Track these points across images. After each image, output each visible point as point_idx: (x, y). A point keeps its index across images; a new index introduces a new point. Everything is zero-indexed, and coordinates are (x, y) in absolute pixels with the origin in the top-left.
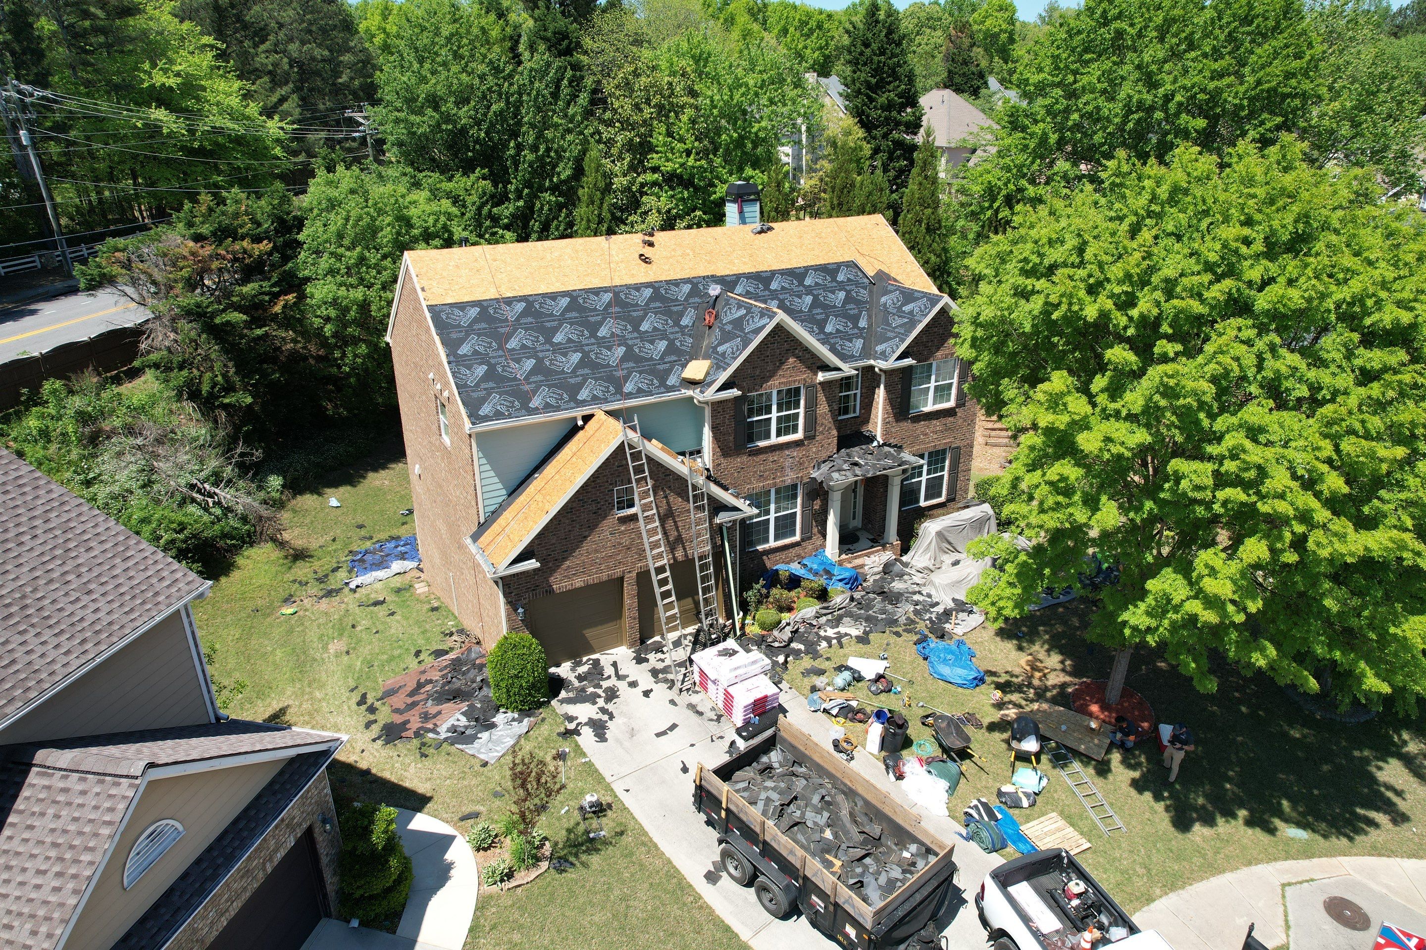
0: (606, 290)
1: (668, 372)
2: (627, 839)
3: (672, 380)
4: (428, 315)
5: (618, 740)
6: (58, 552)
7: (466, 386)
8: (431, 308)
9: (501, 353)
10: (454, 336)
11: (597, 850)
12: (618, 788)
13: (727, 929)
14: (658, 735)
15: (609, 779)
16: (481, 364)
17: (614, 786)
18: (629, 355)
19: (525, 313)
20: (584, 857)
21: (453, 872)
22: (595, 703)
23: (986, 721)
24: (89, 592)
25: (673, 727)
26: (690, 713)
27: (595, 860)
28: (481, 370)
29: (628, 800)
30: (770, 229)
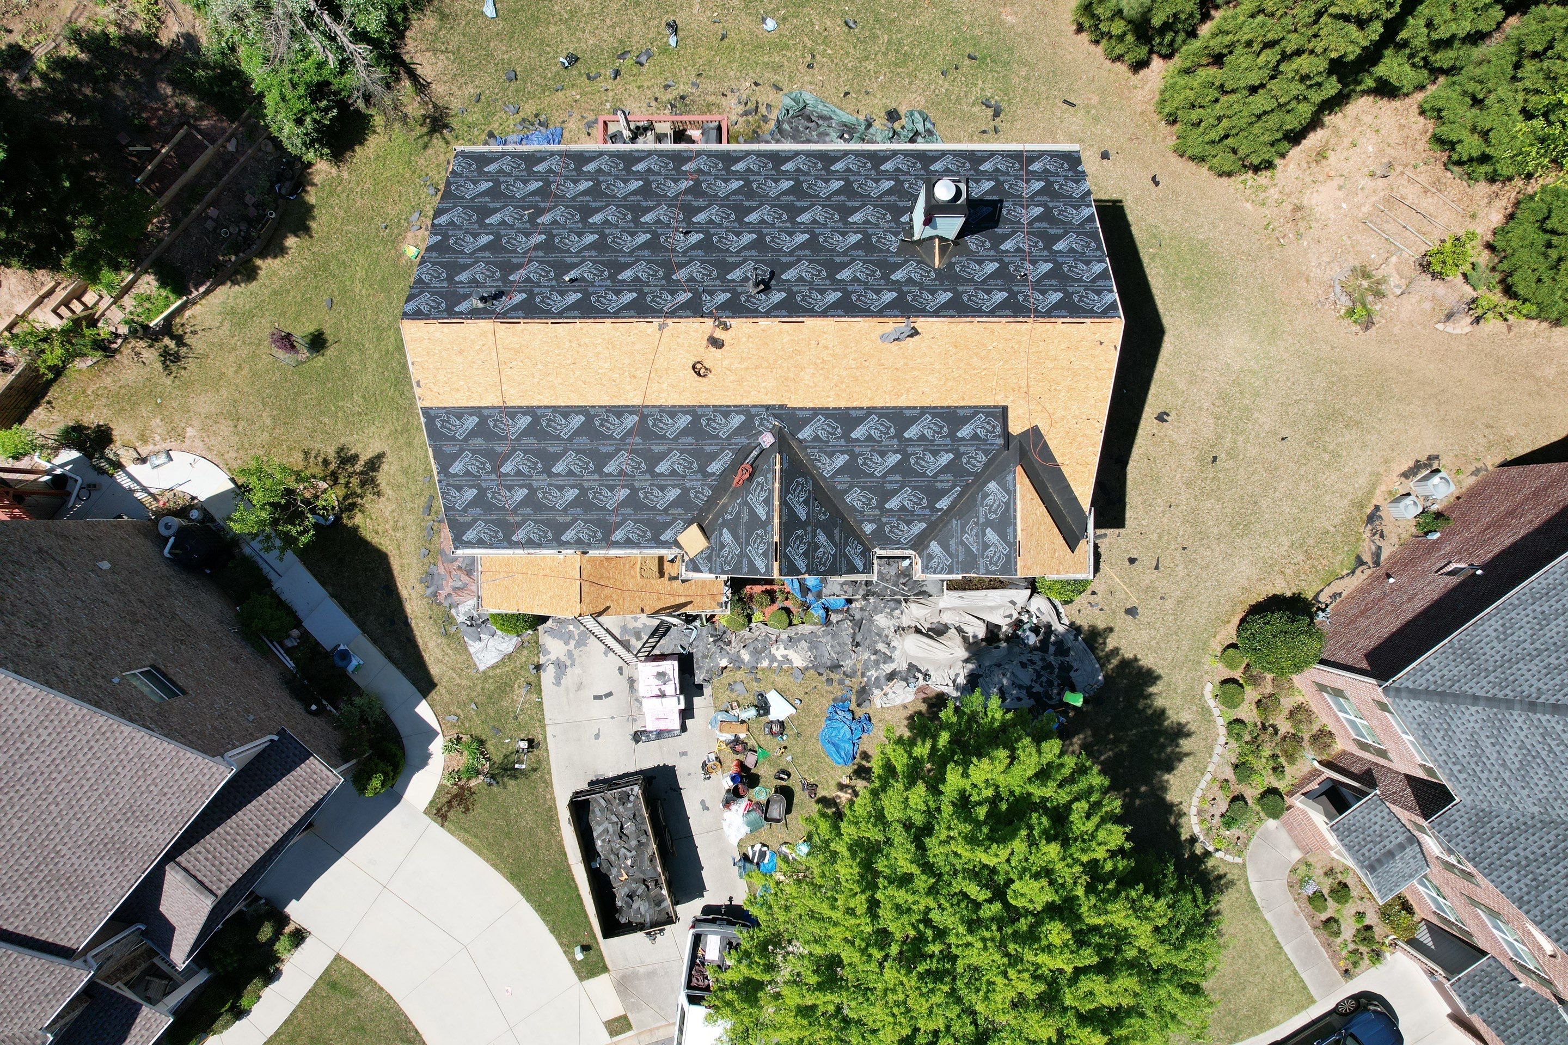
0: (632, 410)
1: (667, 525)
2: (539, 774)
3: (667, 536)
4: (423, 420)
5: (567, 689)
6: (140, 773)
7: (453, 508)
8: (426, 411)
9: (494, 477)
10: (448, 450)
11: (516, 778)
12: (550, 731)
13: (565, 854)
14: (597, 697)
15: (547, 721)
16: (471, 487)
17: (548, 728)
18: (632, 501)
19: (529, 431)
20: (506, 779)
21: (430, 761)
22: (567, 643)
23: (822, 793)
24: (165, 794)
25: (609, 694)
26: (627, 685)
27: (511, 783)
28: (470, 494)
29: (551, 744)
30: (915, 333)
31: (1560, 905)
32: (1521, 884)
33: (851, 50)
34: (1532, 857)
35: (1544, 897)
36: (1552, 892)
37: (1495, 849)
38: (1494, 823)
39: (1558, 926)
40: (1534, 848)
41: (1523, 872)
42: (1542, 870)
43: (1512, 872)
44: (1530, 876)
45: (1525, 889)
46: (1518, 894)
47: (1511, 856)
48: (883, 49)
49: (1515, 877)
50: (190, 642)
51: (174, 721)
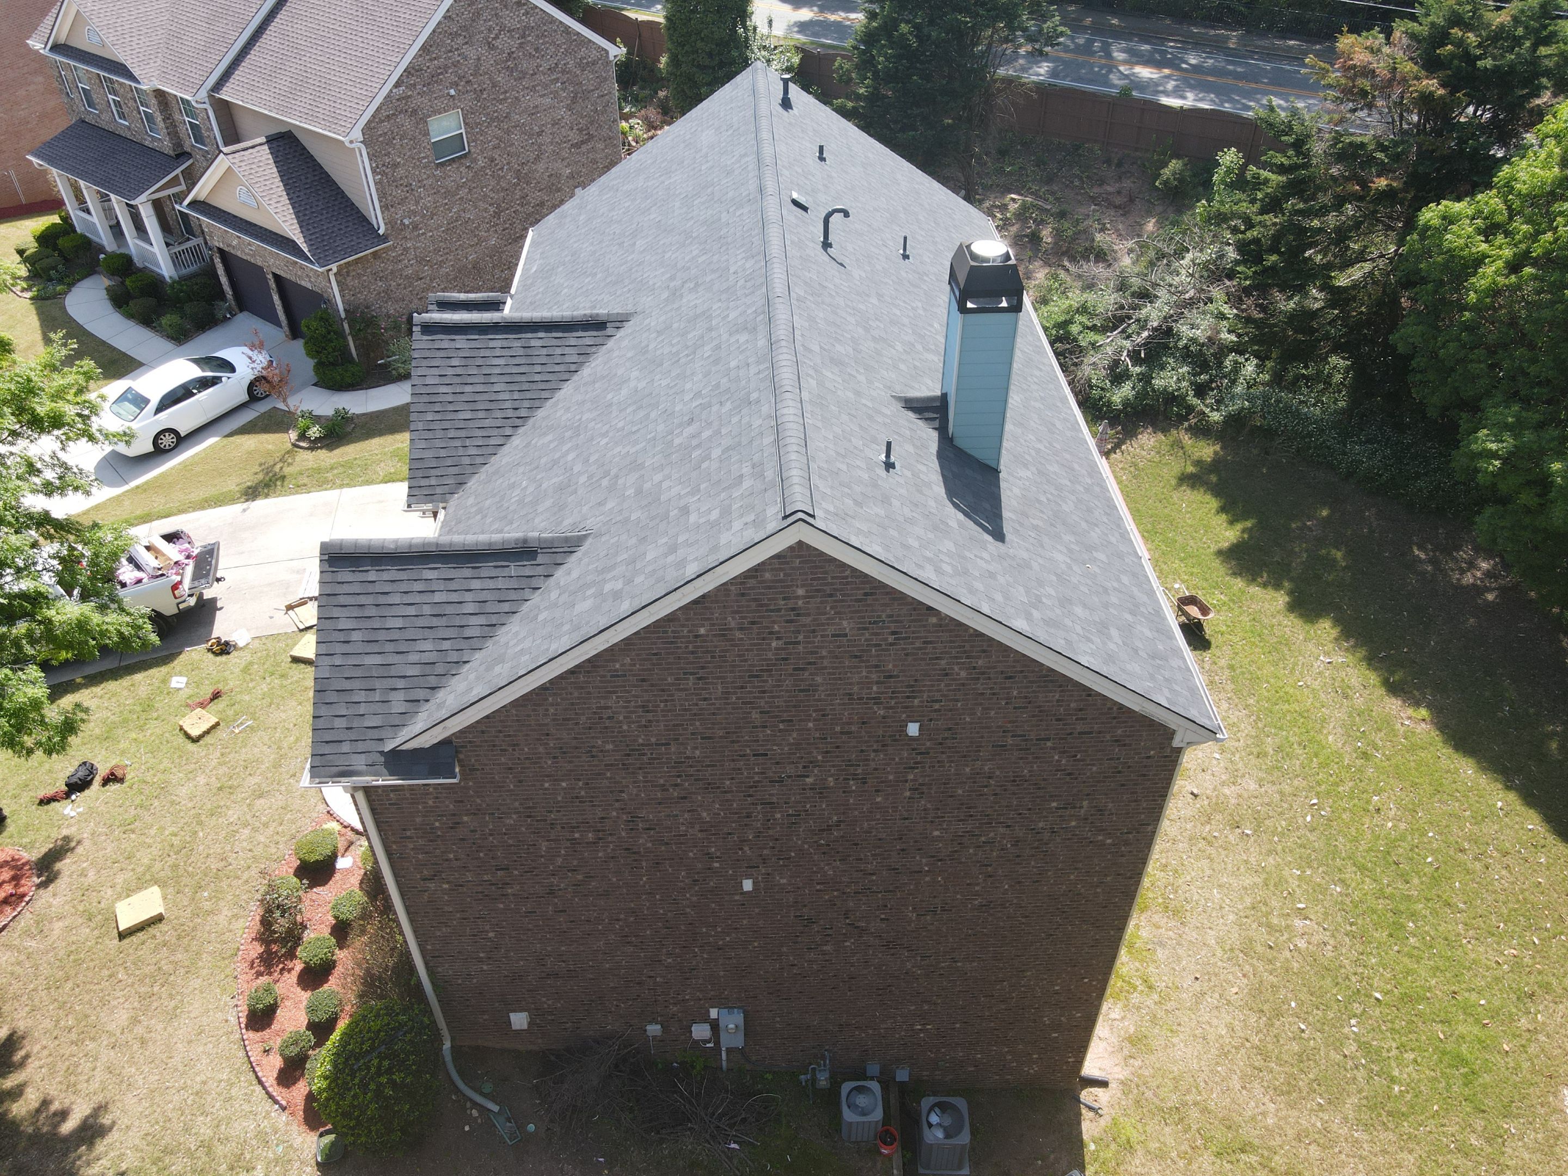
33: (1363, 846)
48: (1389, 891)
50: (497, 224)
51: (406, 122)
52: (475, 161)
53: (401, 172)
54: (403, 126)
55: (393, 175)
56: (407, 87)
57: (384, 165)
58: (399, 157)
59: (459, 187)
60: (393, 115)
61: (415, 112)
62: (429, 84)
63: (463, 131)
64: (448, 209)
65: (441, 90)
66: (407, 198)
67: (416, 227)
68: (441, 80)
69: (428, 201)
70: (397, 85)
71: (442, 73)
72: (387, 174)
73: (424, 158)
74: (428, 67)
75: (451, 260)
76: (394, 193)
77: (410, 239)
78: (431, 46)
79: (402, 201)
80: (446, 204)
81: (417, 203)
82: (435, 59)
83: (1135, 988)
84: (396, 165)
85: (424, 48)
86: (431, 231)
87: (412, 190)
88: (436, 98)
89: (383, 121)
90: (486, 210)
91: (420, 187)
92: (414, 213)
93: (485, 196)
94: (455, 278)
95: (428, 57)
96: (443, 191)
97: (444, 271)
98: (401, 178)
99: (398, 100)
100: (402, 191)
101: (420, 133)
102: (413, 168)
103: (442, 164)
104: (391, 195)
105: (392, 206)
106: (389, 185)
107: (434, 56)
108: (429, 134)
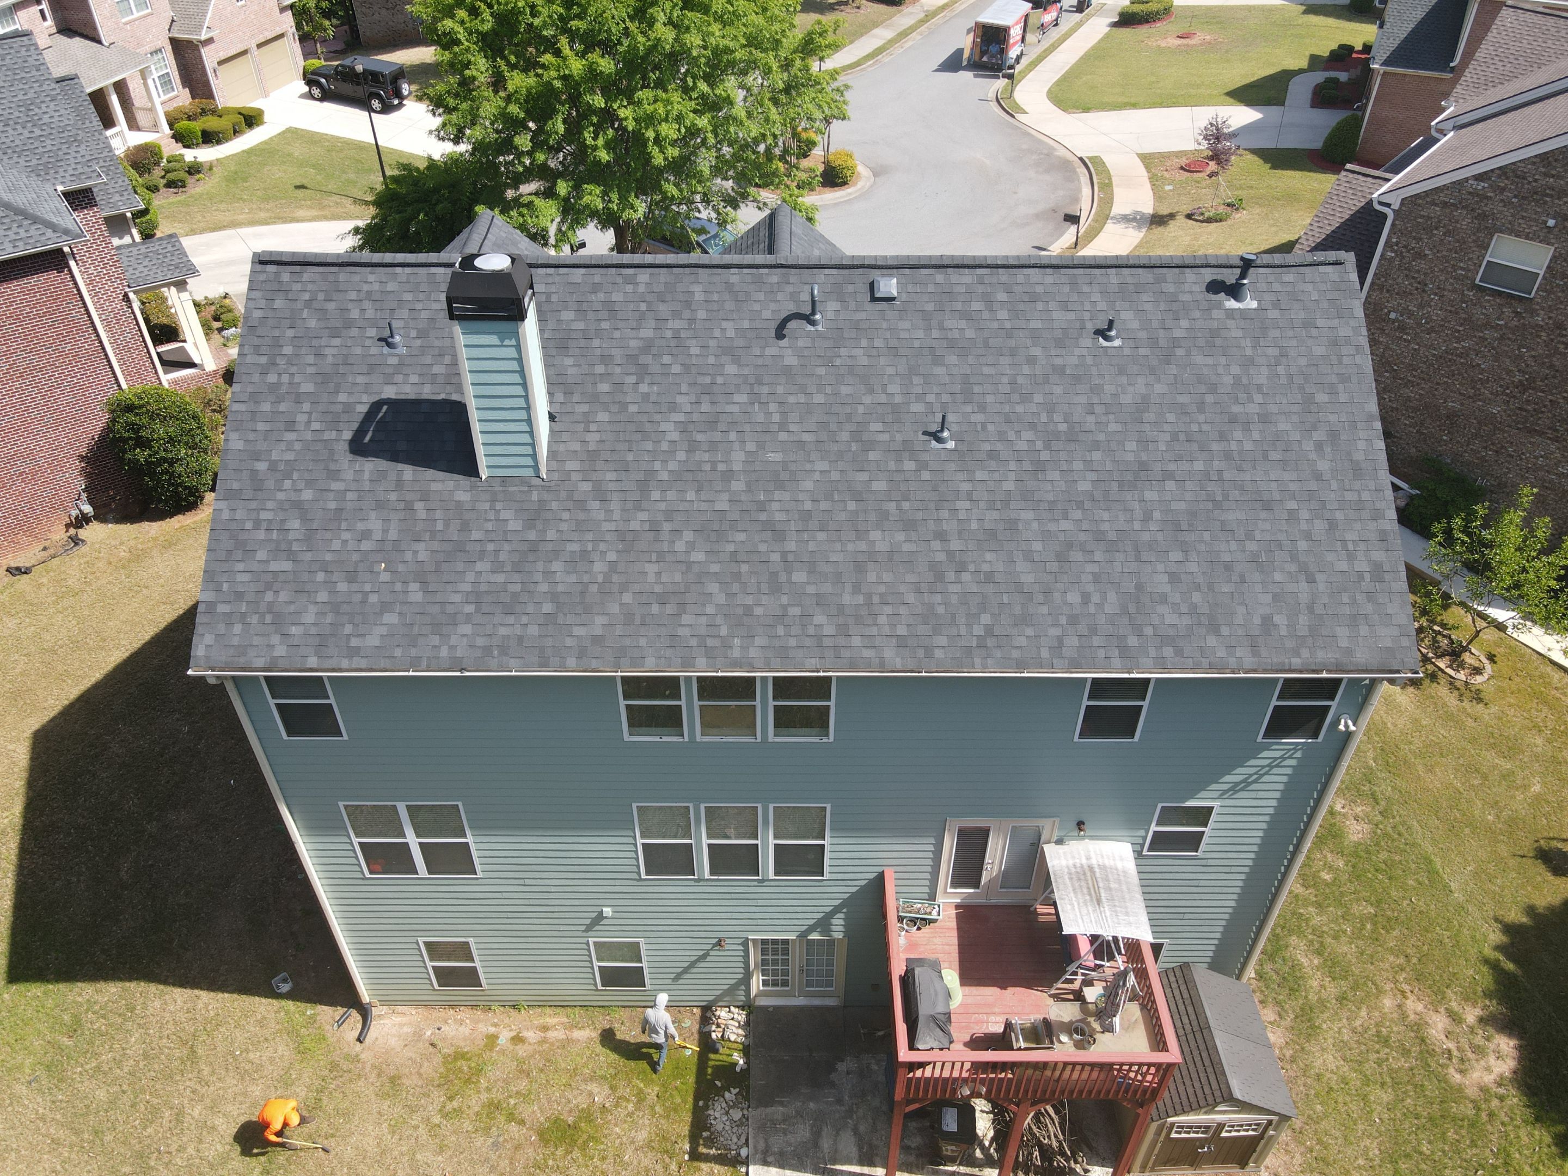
31: (21, 86)
32: (44, 109)
34: (18, 127)
35: (31, 95)
36: (21, 97)
37: (49, 142)
38: (35, 162)
39: (34, 73)
40: (11, 132)
41: (36, 118)
42: (17, 114)
43: (46, 119)
44: (31, 113)
45: (43, 106)
46: (52, 104)
47: (37, 132)
49: (46, 116)
50: (1514, 397)
51: (1465, 222)
52: (1533, 313)
53: (1423, 265)
54: (1457, 222)
55: (1410, 263)
56: (1491, 186)
57: (1405, 247)
58: (1431, 249)
59: (1487, 325)
60: (1452, 205)
61: (1484, 216)
62: (1524, 198)
63: (1542, 273)
64: (1456, 338)
65: (1536, 213)
66: (1411, 294)
67: (1402, 328)
68: (1545, 203)
69: (1437, 314)
70: (1479, 177)
71: (1551, 196)
72: (1403, 257)
73: (1462, 269)
74: (1536, 181)
75: (1423, 389)
76: (1400, 280)
77: (1387, 335)
78: (1556, 160)
79: (1404, 294)
80: (1459, 331)
81: (1421, 307)
82: (1553, 176)
83: (451, 1098)
84: (1420, 255)
85: (1544, 157)
86: (1418, 344)
87: (1424, 291)
88: (1523, 218)
89: (1436, 205)
90: (1509, 372)
91: (1436, 294)
92: (1411, 315)
93: (1521, 357)
94: (1416, 409)
95: (1543, 170)
96: (1463, 316)
97: (1406, 392)
98: (1418, 272)
99: (1470, 193)
100: (1411, 284)
101: (1474, 241)
102: (1441, 270)
103: (1480, 288)
104: (1394, 279)
105: (1388, 291)
106: (1399, 269)
107: (1553, 172)
108: (1486, 248)
